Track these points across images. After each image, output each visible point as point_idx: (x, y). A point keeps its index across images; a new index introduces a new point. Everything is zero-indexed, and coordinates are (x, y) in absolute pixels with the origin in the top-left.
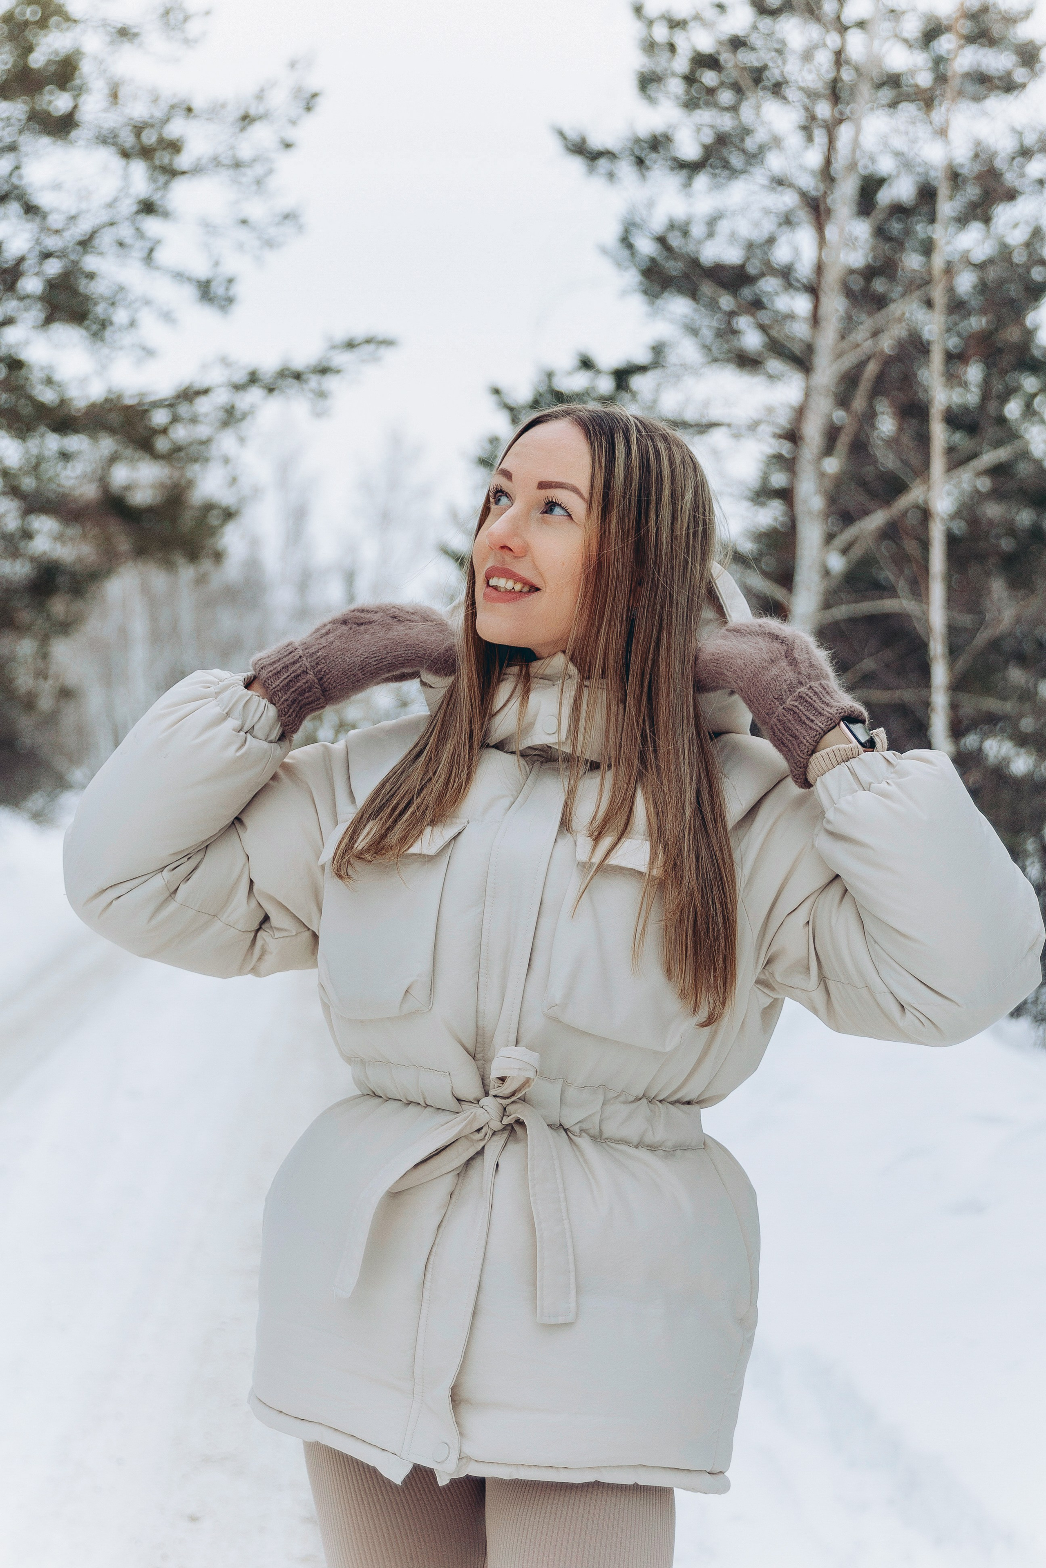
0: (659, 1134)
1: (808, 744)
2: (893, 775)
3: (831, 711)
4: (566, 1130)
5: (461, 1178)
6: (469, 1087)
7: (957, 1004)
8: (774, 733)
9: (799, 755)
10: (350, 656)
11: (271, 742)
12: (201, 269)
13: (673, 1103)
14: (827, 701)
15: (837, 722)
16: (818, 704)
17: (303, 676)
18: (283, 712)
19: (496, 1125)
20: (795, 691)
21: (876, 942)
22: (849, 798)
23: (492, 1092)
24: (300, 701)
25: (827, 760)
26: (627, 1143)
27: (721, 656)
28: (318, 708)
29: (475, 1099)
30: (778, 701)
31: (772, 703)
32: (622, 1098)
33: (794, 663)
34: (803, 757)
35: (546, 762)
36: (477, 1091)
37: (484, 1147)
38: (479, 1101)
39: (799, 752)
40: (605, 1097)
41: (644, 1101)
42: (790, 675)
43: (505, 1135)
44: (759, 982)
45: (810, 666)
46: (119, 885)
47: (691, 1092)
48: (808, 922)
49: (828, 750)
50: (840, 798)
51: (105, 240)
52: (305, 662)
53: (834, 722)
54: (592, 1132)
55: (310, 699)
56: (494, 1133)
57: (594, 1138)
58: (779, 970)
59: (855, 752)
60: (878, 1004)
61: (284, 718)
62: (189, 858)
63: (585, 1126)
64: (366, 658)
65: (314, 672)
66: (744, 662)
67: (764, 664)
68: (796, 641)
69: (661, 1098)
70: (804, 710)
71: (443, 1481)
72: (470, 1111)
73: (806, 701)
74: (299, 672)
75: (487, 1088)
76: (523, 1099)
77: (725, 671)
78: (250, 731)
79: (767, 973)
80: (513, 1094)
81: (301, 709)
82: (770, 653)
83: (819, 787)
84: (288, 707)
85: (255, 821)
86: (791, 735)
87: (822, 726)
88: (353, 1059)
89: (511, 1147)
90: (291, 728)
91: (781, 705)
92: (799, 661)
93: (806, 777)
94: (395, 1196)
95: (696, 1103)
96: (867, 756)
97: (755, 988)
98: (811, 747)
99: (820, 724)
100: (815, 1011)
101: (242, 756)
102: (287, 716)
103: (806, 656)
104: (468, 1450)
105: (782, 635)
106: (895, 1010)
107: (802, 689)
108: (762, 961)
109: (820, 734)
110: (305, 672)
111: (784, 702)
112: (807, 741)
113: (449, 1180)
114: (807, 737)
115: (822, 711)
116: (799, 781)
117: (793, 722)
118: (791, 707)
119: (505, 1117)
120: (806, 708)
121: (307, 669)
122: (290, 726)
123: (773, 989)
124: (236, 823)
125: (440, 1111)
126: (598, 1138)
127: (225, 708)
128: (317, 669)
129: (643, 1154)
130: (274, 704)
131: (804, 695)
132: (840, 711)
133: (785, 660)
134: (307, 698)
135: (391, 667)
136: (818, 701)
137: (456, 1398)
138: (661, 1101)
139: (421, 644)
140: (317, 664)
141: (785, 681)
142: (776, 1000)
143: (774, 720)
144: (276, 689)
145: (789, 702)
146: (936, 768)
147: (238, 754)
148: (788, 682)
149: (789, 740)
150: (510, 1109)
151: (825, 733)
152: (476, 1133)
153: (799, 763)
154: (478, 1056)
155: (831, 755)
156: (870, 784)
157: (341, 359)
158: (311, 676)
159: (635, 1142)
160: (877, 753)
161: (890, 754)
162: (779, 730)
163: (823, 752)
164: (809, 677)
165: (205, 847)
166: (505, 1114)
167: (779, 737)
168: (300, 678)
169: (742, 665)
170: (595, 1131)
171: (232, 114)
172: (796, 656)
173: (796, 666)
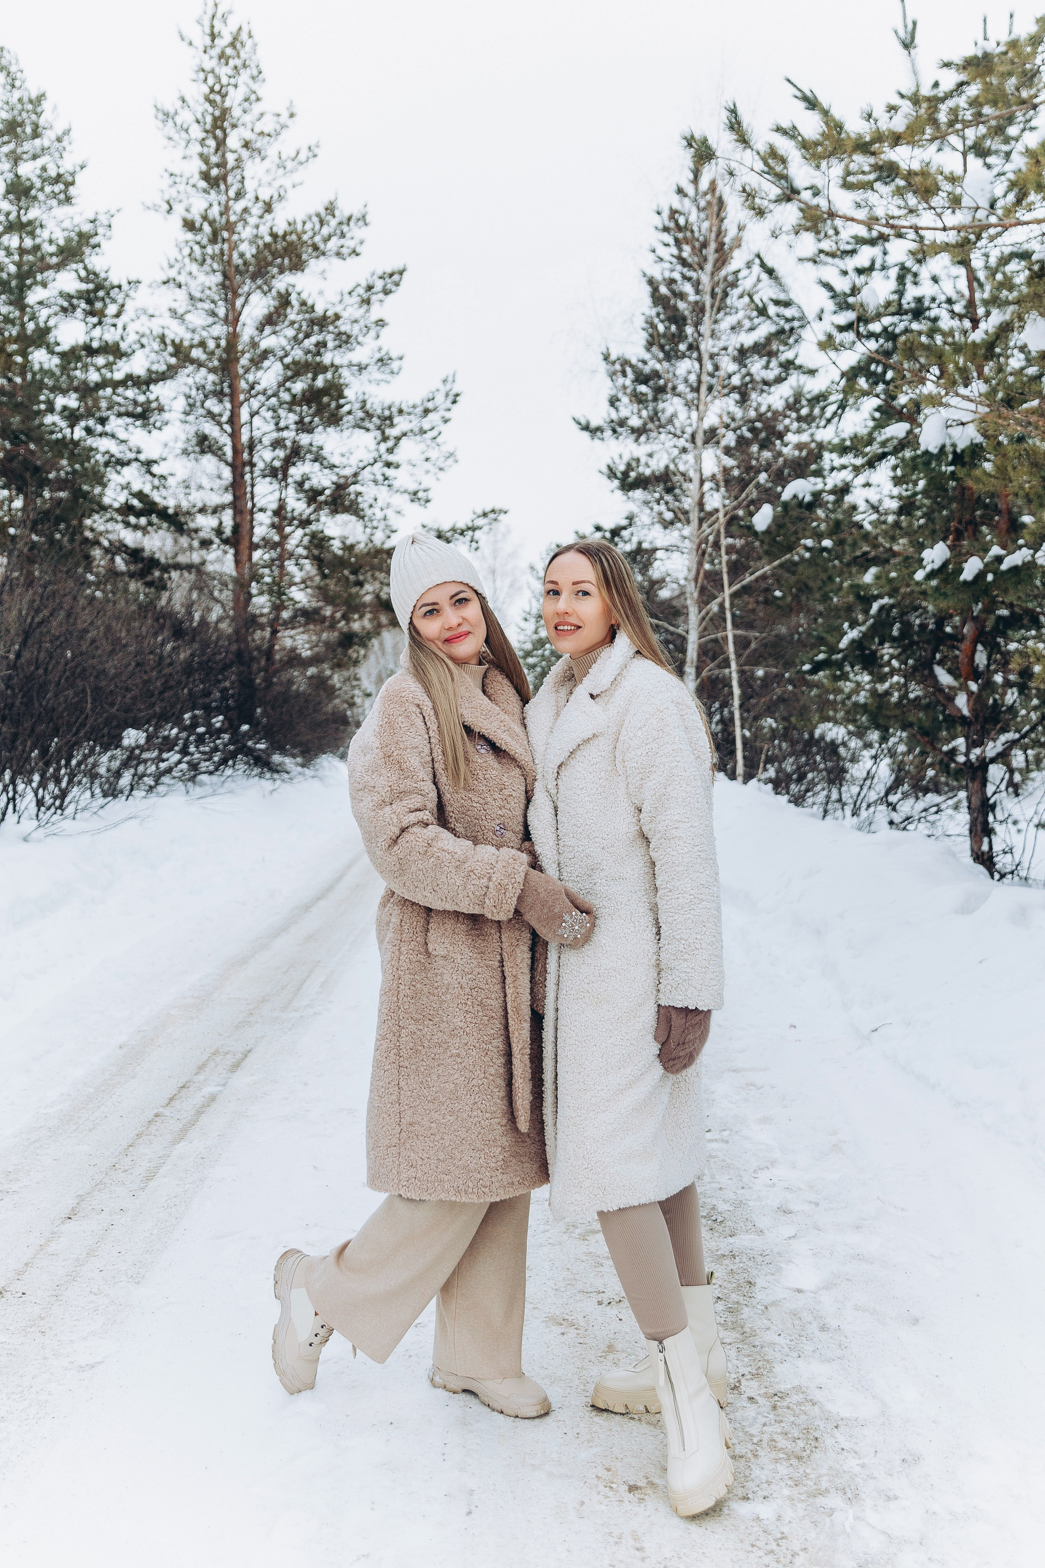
12: (412, 487)
51: (366, 475)
157: (480, 522)
171: (419, 410)
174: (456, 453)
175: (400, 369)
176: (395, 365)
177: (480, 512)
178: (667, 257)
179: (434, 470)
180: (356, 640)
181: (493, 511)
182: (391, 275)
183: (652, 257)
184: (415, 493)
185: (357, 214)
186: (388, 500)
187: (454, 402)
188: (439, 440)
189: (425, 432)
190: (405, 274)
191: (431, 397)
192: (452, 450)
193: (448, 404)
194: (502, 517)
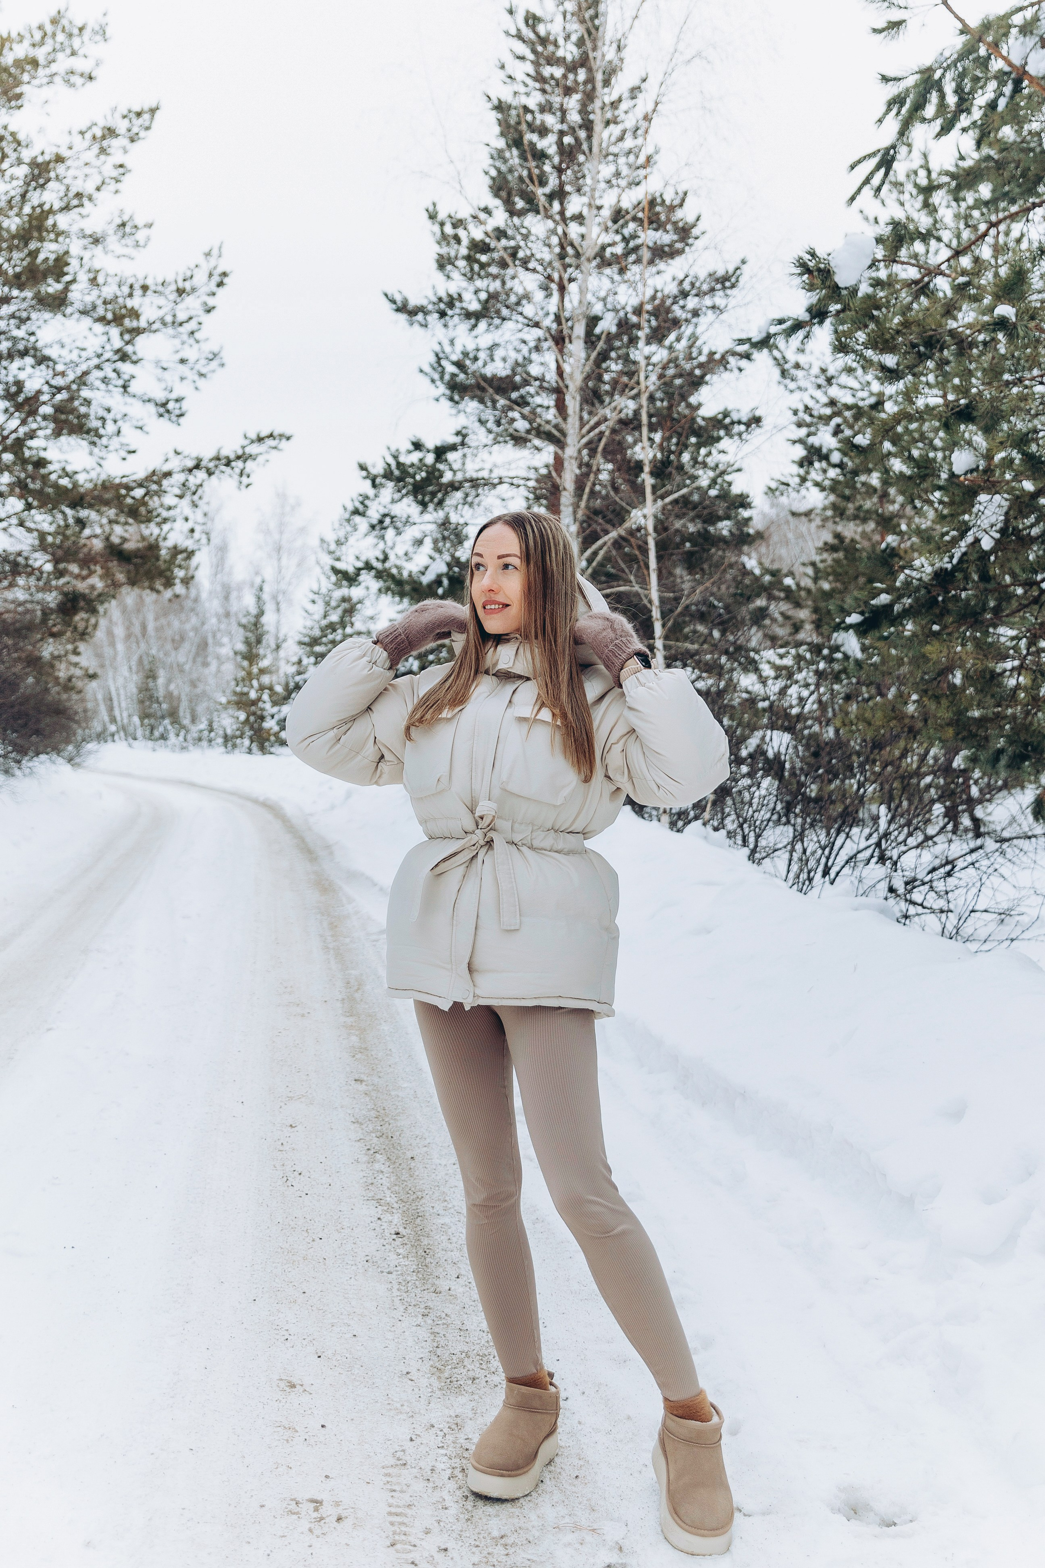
0: (561, 846)
2: (656, 680)
3: (630, 651)
4: (515, 844)
5: (468, 866)
6: (470, 825)
7: (683, 786)
11: (384, 669)
12: (160, 396)
13: (568, 832)
14: (628, 646)
15: (632, 655)
16: (624, 648)
17: (400, 638)
18: (392, 655)
19: (482, 842)
20: (613, 642)
21: (648, 758)
23: (480, 827)
24: (399, 650)
25: (627, 673)
26: (546, 849)
28: (408, 653)
29: (472, 830)
30: (606, 647)
31: (603, 648)
32: (542, 829)
33: (614, 630)
34: (617, 672)
35: (508, 679)
36: (473, 827)
37: (477, 852)
38: (474, 831)
39: (615, 670)
40: (533, 828)
41: (553, 831)
42: (612, 635)
43: (487, 847)
44: (605, 776)
45: (622, 631)
46: (313, 735)
47: (578, 827)
49: (627, 668)
50: (631, 691)
51: (94, 378)
52: (400, 630)
54: (528, 845)
55: (404, 650)
56: (482, 846)
57: (529, 848)
59: (639, 669)
60: (649, 786)
61: (391, 657)
62: (347, 724)
63: (524, 842)
64: (427, 623)
65: (404, 634)
69: (561, 829)
70: (617, 651)
71: (467, 1008)
72: (469, 836)
73: (618, 647)
74: (398, 636)
75: (477, 825)
76: (493, 829)
78: (375, 663)
80: (489, 826)
81: (400, 653)
82: (603, 626)
83: (623, 685)
84: (394, 653)
85: (377, 709)
86: (611, 663)
89: (490, 852)
91: (607, 649)
92: (617, 629)
93: (620, 682)
94: (437, 876)
95: (579, 832)
96: (646, 671)
97: (604, 779)
98: (620, 667)
99: (624, 657)
104: (478, 992)
106: (655, 788)
107: (617, 641)
109: (624, 661)
110: (401, 636)
112: (618, 665)
113: (463, 868)
114: (618, 663)
115: (625, 651)
116: (617, 684)
117: (612, 656)
118: (611, 650)
119: (486, 838)
121: (401, 633)
122: (396, 660)
124: (368, 710)
125: (457, 838)
126: (531, 848)
127: (364, 654)
129: (553, 855)
130: (387, 652)
131: (618, 644)
132: (634, 650)
133: (610, 629)
134: (402, 647)
136: (624, 646)
137: (471, 969)
138: (562, 831)
140: (405, 630)
141: (609, 638)
142: (619, 788)
143: (604, 656)
144: (388, 645)
145: (611, 647)
147: (369, 673)
148: (611, 638)
149: (611, 665)
150: (487, 834)
151: (626, 661)
152: (473, 846)
153: (615, 675)
154: (472, 807)
155: (629, 671)
156: (645, 683)
157: (253, 449)
158: (404, 637)
159: (549, 849)
160: (651, 670)
162: (606, 660)
163: (625, 670)
164: (621, 636)
165: (354, 719)
167: (606, 663)
170: (530, 844)
171: (171, 290)
172: (616, 627)
174: (222, 354)
175: (148, 239)
176: (141, 235)
177: (254, 436)
178: (520, 76)
179: (191, 376)
180: (82, 604)
181: (271, 436)
182: (139, 114)
183: (502, 75)
184: (164, 405)
185: (92, 24)
186: (125, 410)
187: (220, 284)
188: (197, 335)
189: (181, 324)
190: (158, 114)
191: (189, 274)
192: (216, 350)
193: (212, 286)
194: (284, 444)
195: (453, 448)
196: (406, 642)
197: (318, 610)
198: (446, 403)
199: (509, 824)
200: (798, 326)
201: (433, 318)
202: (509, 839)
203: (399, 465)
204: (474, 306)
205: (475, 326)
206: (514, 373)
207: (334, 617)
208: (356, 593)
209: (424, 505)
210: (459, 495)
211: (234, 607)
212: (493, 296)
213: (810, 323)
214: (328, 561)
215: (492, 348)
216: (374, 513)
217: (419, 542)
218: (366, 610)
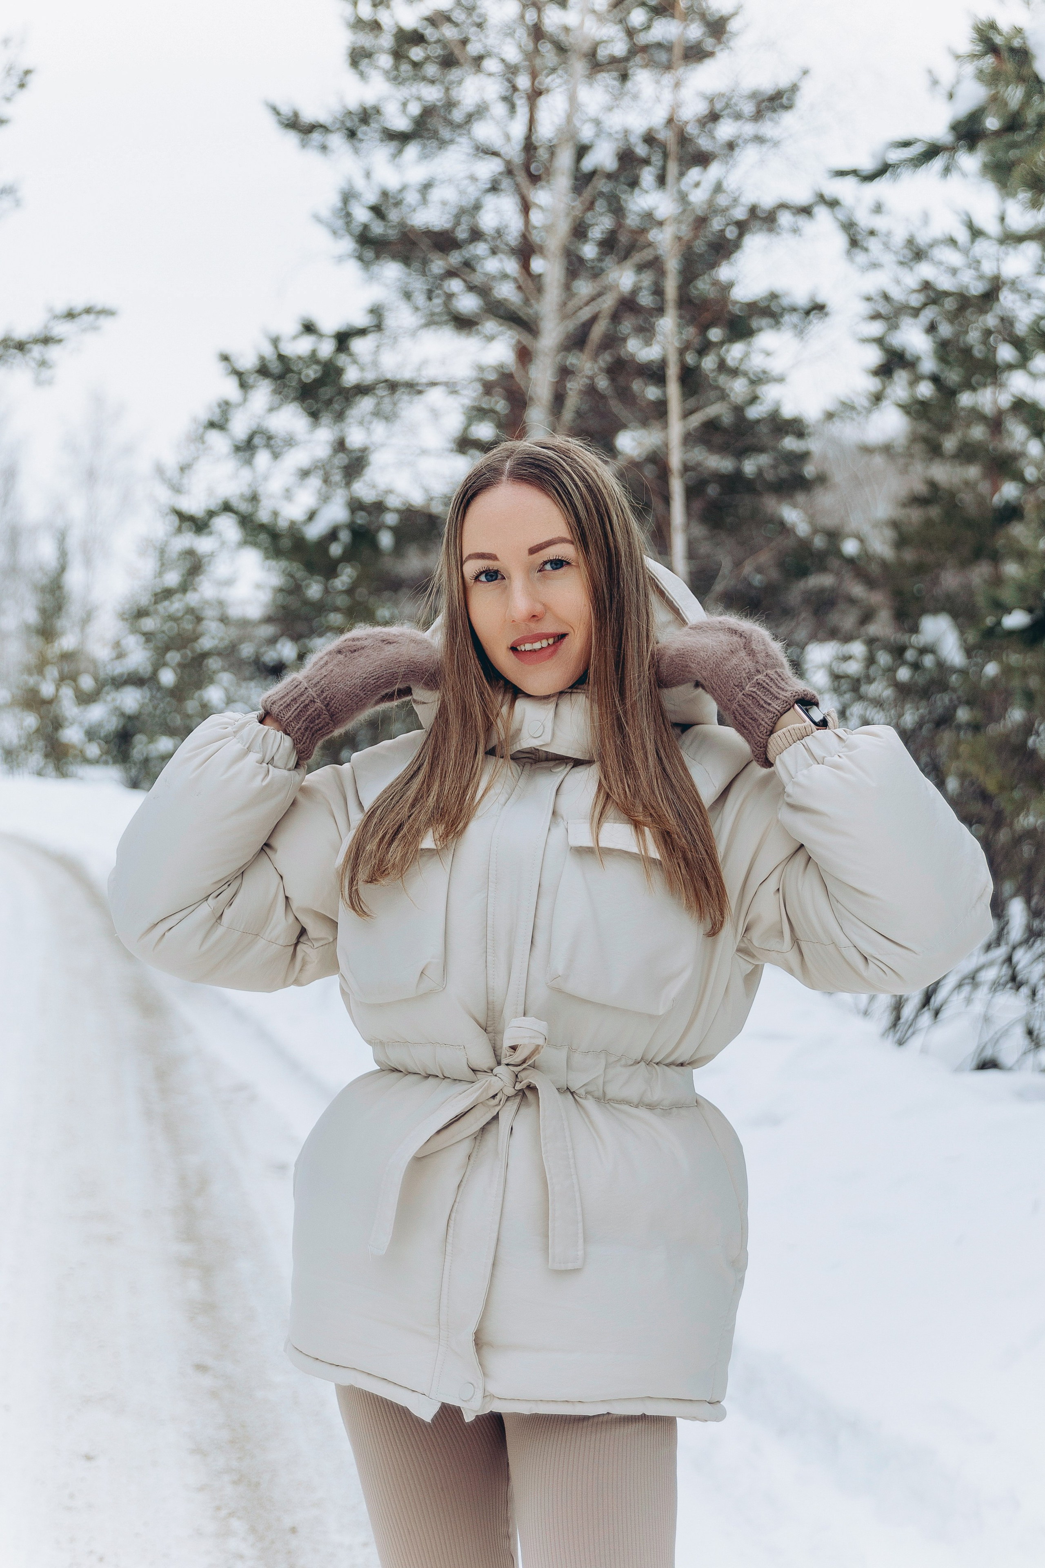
0: (657, 1094)
1: (766, 725)
2: (844, 749)
3: (786, 695)
4: (572, 1093)
5: (478, 1141)
6: (482, 1057)
7: (914, 952)
8: (735, 717)
9: (759, 736)
10: (350, 680)
11: (289, 770)
13: (668, 1065)
14: (782, 687)
15: (792, 704)
16: (774, 690)
17: (311, 705)
18: (298, 741)
19: (510, 1091)
20: (753, 679)
21: (838, 901)
22: (805, 772)
23: (504, 1061)
24: (312, 728)
25: (784, 739)
26: (628, 1103)
27: (685, 650)
28: (328, 733)
29: (489, 1068)
30: (738, 688)
31: (733, 690)
32: (623, 1062)
33: (752, 653)
34: (763, 737)
35: (535, 763)
36: (490, 1061)
37: (498, 1113)
38: (492, 1071)
39: (759, 733)
40: (606, 1061)
41: (642, 1064)
42: (749, 664)
43: (518, 1100)
44: (739, 950)
45: (767, 656)
46: (170, 918)
47: (683, 1054)
48: (778, 889)
49: (784, 730)
50: (797, 772)
52: (312, 692)
53: (789, 704)
54: (596, 1094)
55: (320, 725)
56: (508, 1098)
57: (598, 1099)
58: (756, 935)
59: (809, 730)
60: (845, 958)
61: (299, 746)
62: (229, 885)
63: (590, 1088)
64: (365, 678)
65: (320, 700)
66: (706, 654)
67: (725, 655)
68: (753, 634)
69: (657, 1060)
70: (761, 695)
71: (469, 1417)
72: (484, 1080)
73: (763, 687)
74: (307, 702)
75: (499, 1058)
76: (533, 1066)
77: (690, 664)
78: (271, 762)
79: (746, 941)
80: (524, 1062)
81: (313, 735)
82: (730, 645)
83: (778, 763)
84: (302, 735)
85: (281, 843)
86: (751, 719)
87: (779, 708)
88: (373, 1041)
89: (524, 1111)
90: (306, 754)
91: (741, 692)
92: (756, 652)
93: (766, 756)
94: (420, 1160)
95: (688, 1064)
96: (821, 733)
97: (736, 956)
98: (770, 728)
99: (776, 707)
100: (791, 971)
101: (267, 785)
102: (302, 743)
103: (763, 647)
104: (492, 1388)
105: (740, 629)
106: (859, 962)
107: (760, 676)
108: (741, 929)
109: (777, 715)
110: (313, 701)
111: (743, 689)
112: (766, 723)
113: (468, 1144)
114: (765, 719)
115: (778, 695)
116: (760, 760)
117: (752, 706)
118: (750, 693)
119: (517, 1083)
120: (764, 693)
121: (314, 698)
122: (305, 753)
123: (752, 956)
124: (266, 849)
125: (457, 1082)
126: (603, 1100)
127: (245, 744)
128: (323, 696)
129: (643, 1113)
130: (289, 735)
131: (762, 682)
132: (794, 694)
133: (744, 651)
134: (318, 724)
135: (387, 683)
136: (774, 687)
137: (479, 1342)
138: (657, 1064)
139: (411, 660)
140: (322, 692)
141: (744, 669)
142: (757, 966)
143: (735, 706)
144: (288, 720)
145: (748, 688)
146: (882, 740)
147: (264, 783)
148: (747, 670)
149: (749, 723)
150: (522, 1075)
151: (782, 715)
152: (492, 1099)
153: (759, 743)
154: (489, 1029)
155: (787, 734)
156: (824, 758)
157: (61, 329)
158: (319, 704)
159: (636, 1102)
160: (829, 730)
161: (840, 731)
162: (740, 714)
163: (779, 733)
164: (766, 665)
165: (242, 873)
166: (518, 1080)
167: (740, 720)
168: (308, 707)
169: (705, 656)
170: (600, 1093)
172: (754, 647)
173: (754, 656)
177: (61, 309)
181: (88, 310)
194: (105, 322)
195: (362, 332)
196: (326, 716)
197: (147, 566)
198: (353, 268)
199: (562, 1054)
200: (932, 152)
201: (337, 141)
202: (563, 1084)
203: (281, 358)
204: (401, 124)
205: (400, 151)
206: (457, 223)
207: (172, 579)
208: (204, 544)
209: (314, 415)
210: (366, 404)
211: (26, 558)
212: (428, 112)
213: (952, 149)
214: (164, 496)
215: (426, 187)
216: (240, 427)
217: (305, 474)
218: (220, 568)
